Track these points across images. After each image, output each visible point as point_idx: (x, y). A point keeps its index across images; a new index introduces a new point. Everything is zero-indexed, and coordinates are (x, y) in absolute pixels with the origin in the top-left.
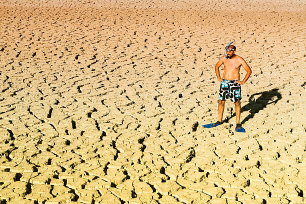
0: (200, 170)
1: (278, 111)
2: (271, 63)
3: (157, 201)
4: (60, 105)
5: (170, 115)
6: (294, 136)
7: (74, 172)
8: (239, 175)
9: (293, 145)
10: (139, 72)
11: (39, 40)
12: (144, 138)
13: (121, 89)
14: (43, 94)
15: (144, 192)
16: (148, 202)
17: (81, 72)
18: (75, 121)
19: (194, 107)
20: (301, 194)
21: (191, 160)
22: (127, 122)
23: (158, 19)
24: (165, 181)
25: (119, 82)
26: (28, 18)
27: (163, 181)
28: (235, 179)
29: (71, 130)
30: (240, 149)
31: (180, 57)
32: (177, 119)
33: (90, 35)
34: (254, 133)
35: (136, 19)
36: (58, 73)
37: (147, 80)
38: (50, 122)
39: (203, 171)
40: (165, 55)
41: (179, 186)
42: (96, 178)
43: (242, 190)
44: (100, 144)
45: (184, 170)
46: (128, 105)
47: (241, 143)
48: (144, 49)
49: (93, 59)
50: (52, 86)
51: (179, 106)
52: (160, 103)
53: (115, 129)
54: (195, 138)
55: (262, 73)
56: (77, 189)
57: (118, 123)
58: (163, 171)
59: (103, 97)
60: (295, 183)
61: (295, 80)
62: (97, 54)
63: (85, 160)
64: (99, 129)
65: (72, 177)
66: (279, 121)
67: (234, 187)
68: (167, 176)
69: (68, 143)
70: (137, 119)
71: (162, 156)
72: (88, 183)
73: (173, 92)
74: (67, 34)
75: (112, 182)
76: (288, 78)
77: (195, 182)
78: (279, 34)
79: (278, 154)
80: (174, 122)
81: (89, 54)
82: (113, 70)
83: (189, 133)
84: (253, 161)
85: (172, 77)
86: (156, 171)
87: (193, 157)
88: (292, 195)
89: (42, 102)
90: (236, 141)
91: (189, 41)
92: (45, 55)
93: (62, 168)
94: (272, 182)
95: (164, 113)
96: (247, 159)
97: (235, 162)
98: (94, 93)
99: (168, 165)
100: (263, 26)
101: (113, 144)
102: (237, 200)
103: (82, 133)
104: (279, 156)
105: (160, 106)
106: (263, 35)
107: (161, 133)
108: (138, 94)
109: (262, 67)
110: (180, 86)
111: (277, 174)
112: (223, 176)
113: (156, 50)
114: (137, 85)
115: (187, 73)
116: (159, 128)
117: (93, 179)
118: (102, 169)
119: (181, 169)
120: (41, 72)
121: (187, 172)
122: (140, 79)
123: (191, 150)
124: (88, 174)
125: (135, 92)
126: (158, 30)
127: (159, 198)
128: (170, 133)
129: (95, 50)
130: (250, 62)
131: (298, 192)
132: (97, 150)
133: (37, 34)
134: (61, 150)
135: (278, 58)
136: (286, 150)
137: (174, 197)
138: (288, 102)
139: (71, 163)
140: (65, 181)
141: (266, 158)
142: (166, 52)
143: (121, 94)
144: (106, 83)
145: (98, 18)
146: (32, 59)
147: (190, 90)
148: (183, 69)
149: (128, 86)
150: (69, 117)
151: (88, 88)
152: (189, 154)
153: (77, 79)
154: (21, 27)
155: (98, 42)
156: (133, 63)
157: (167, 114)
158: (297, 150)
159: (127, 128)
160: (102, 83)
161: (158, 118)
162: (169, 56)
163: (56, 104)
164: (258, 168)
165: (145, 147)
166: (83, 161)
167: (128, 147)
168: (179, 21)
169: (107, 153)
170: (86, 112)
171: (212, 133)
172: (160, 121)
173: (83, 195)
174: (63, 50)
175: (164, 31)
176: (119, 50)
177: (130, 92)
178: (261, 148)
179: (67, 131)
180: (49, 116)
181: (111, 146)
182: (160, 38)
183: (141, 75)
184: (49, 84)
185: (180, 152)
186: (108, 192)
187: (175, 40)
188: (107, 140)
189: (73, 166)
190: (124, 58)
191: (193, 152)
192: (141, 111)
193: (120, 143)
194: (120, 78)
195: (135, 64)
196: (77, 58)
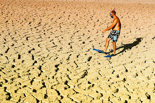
0: (89, 83)
1: (138, 51)
2: (136, 27)
3: (60, 101)
4: (14, 47)
5: (76, 53)
6: (147, 65)
7: (12, 83)
8: (112, 86)
9: (146, 69)
10: (62, 31)
11: (11, 15)
12: (59, 64)
13: (51, 39)
14: (6, 41)
15: (52, 95)
16: (54, 101)
17: (30, 30)
18: (21, 55)
19: (91, 49)
20: (149, 98)
21: (84, 77)
22: (50, 56)
23: (78, 6)
24: (67, 89)
25: (51, 35)
26: (9, 5)
27: (66, 89)
28: (109, 88)
29: (17, 60)
30: (114, 71)
31: (86, 24)
32: (80, 55)
33: (40, 13)
34: (124, 63)
35: (66, 6)
36: (18, 31)
37: (66, 35)
38: (6, 55)
39: (91, 83)
40: (78, 23)
41: (74, 92)
42: (25, 86)
43: (113, 95)
44: (32, 67)
45: (79, 82)
47: (115, 68)
48: (68, 20)
49: (39, 24)
50: (12, 37)
51: (82, 48)
52: (71, 46)
53: (43, 59)
54: (88, 65)
55: (131, 32)
56: (12, 93)
57: (45, 56)
58: (66, 83)
59: (40, 43)
60: (146, 91)
61: (149, 36)
62: (41, 22)
63: (21, 76)
64: (33, 59)
65: (10, 86)
66: (138, 57)
67: (108, 93)
68: (68, 86)
69: (13, 66)
70: (56, 54)
71: (67, 74)
72: (19, 89)
73: (80, 41)
74: (28, 12)
75: (34, 89)
76: (145, 35)
77: (84, 90)
78: (141, 14)
79: (137, 74)
80: (78, 56)
81: (37, 21)
82: (49, 30)
83: (86, 62)
84: (121, 78)
85: (81, 33)
86: (62, 83)
87: (85, 75)
88: (143, 98)
89: (4, 45)
90: (112, 67)
91: (93, 17)
92: (13, 22)
93: (5, 80)
94: (132, 90)
95: (73, 51)
96: (118, 77)
97: (110, 78)
98: (35, 40)
99: (70, 79)
100: (133, 10)
101: (40, 68)
102: (109, 101)
103: (23, 61)
104: (137, 75)
105: (71, 48)
106: (133, 14)
107: (69, 62)
108: (60, 41)
109: (131, 29)
110: (84, 38)
111: (135, 85)
112: (102, 86)
113: (74, 20)
114: (60, 37)
115: (89, 32)
116: (68, 59)
117: (23, 87)
118: (30, 81)
119: (77, 82)
120: (8, 30)
121: (81, 84)
122: (63, 34)
123: (85, 71)
124: (20, 84)
125: (58, 41)
126: (77, 11)
127: (61, 99)
128: (75, 62)
129: (41, 20)
130: (125, 27)
131: (147, 96)
132: (29, 70)
133: (11, 12)
134: (8, 71)
135: (140, 25)
136: (141, 72)
137: (71, 98)
138: (144, 47)
139: (11, 78)
140: (5, 88)
141: (129, 76)
142: (79, 21)
143: (50, 42)
144: (43, 36)
145: (46, 5)
146: (5, 24)
147: (89, 40)
148: (87, 30)
149: (55, 37)
150: (17, 53)
151: (32, 38)
152: (84, 74)
153: (27, 34)
154: (3, 9)
155: (43, 16)
156: (60, 26)
157: (74, 52)
158: (148, 72)
159: (50, 59)
160: (41, 36)
161: (69, 54)
162: (80, 23)
163: (12, 46)
164: (124, 82)
165: (58, 69)
166: (19, 77)
167: (48, 69)
168: (88, 7)
169: (35, 73)
170: (28, 50)
171: (99, 62)
172: (70, 56)
173: (14, 96)
174: (23, 20)
175: (80, 12)
176: (53, 21)
177: (56, 41)
178: (127, 71)
179: (14, 60)
180: (6, 52)
181: (38, 68)
182: (77, 15)
183: (64, 32)
184: (11, 36)
185: (78, 72)
186: (30, 95)
187: (85, 16)
188: (37, 65)
189: (12, 79)
190: (56, 24)
191: (87, 73)
192: (60, 50)
193: (44, 67)
194: (51, 33)
195: (61, 27)
196: (30, 24)
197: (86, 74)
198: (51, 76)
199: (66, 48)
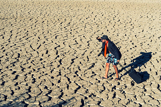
2: (150, 27)
3: (68, 85)
4: (45, 44)
7: (38, 72)
11: (48, 15)
12: (75, 59)
13: (75, 37)
14: (40, 39)
17: (60, 30)
18: (48, 51)
21: (91, 69)
22: (70, 51)
27: (75, 77)
29: (45, 55)
32: (93, 51)
36: (50, 30)
37: (88, 34)
38: (37, 51)
39: (94, 73)
41: (80, 79)
42: (47, 74)
43: (107, 81)
44: (54, 61)
45: (86, 72)
46: (74, 44)
48: (93, 20)
49: (68, 24)
50: (45, 35)
51: (97, 45)
52: (89, 44)
53: (64, 54)
56: (36, 79)
57: (66, 52)
58: (76, 72)
59: (65, 41)
62: (71, 22)
64: (57, 54)
65: (36, 74)
68: (77, 74)
69: (41, 59)
70: (75, 50)
71: (79, 66)
72: (42, 76)
75: (53, 76)
77: (88, 78)
80: (91, 52)
81: (67, 22)
82: (75, 29)
83: (96, 57)
85: (100, 32)
86: (73, 72)
89: (38, 42)
92: (48, 22)
93: (34, 69)
95: (89, 48)
97: (110, 70)
98: (62, 39)
99: (80, 70)
101: (60, 61)
102: (103, 85)
103: (49, 56)
107: (83, 57)
112: (102, 75)
113: (98, 20)
114: (82, 36)
115: (108, 31)
116: (84, 54)
117: (45, 75)
118: (51, 70)
124: (44, 72)
125: (80, 39)
127: (69, 83)
128: (87, 57)
129: (71, 20)
132: (52, 63)
134: (37, 63)
137: (76, 83)
139: (38, 68)
140: (33, 75)
143: (74, 40)
144: (69, 35)
146: (42, 24)
148: (107, 29)
149: (78, 36)
150: (46, 49)
151: (60, 37)
152: (91, 66)
153: (57, 33)
155: (74, 17)
159: (69, 54)
160: (67, 35)
161: (85, 50)
162: (103, 23)
163: (43, 43)
165: (73, 62)
166: (44, 67)
167: (66, 62)
169: (55, 65)
170: (55, 47)
172: (85, 52)
173: (38, 81)
174: (57, 20)
176: (81, 21)
177: (78, 39)
179: (43, 55)
180: (38, 48)
183: (86, 32)
185: (88, 65)
186: (48, 80)
188: (59, 59)
190: (82, 24)
192: (79, 47)
193: (63, 60)
194: (76, 33)
195: (86, 26)
196: (61, 24)
197: (93, 66)
198: (66, 67)
199: (84, 46)
